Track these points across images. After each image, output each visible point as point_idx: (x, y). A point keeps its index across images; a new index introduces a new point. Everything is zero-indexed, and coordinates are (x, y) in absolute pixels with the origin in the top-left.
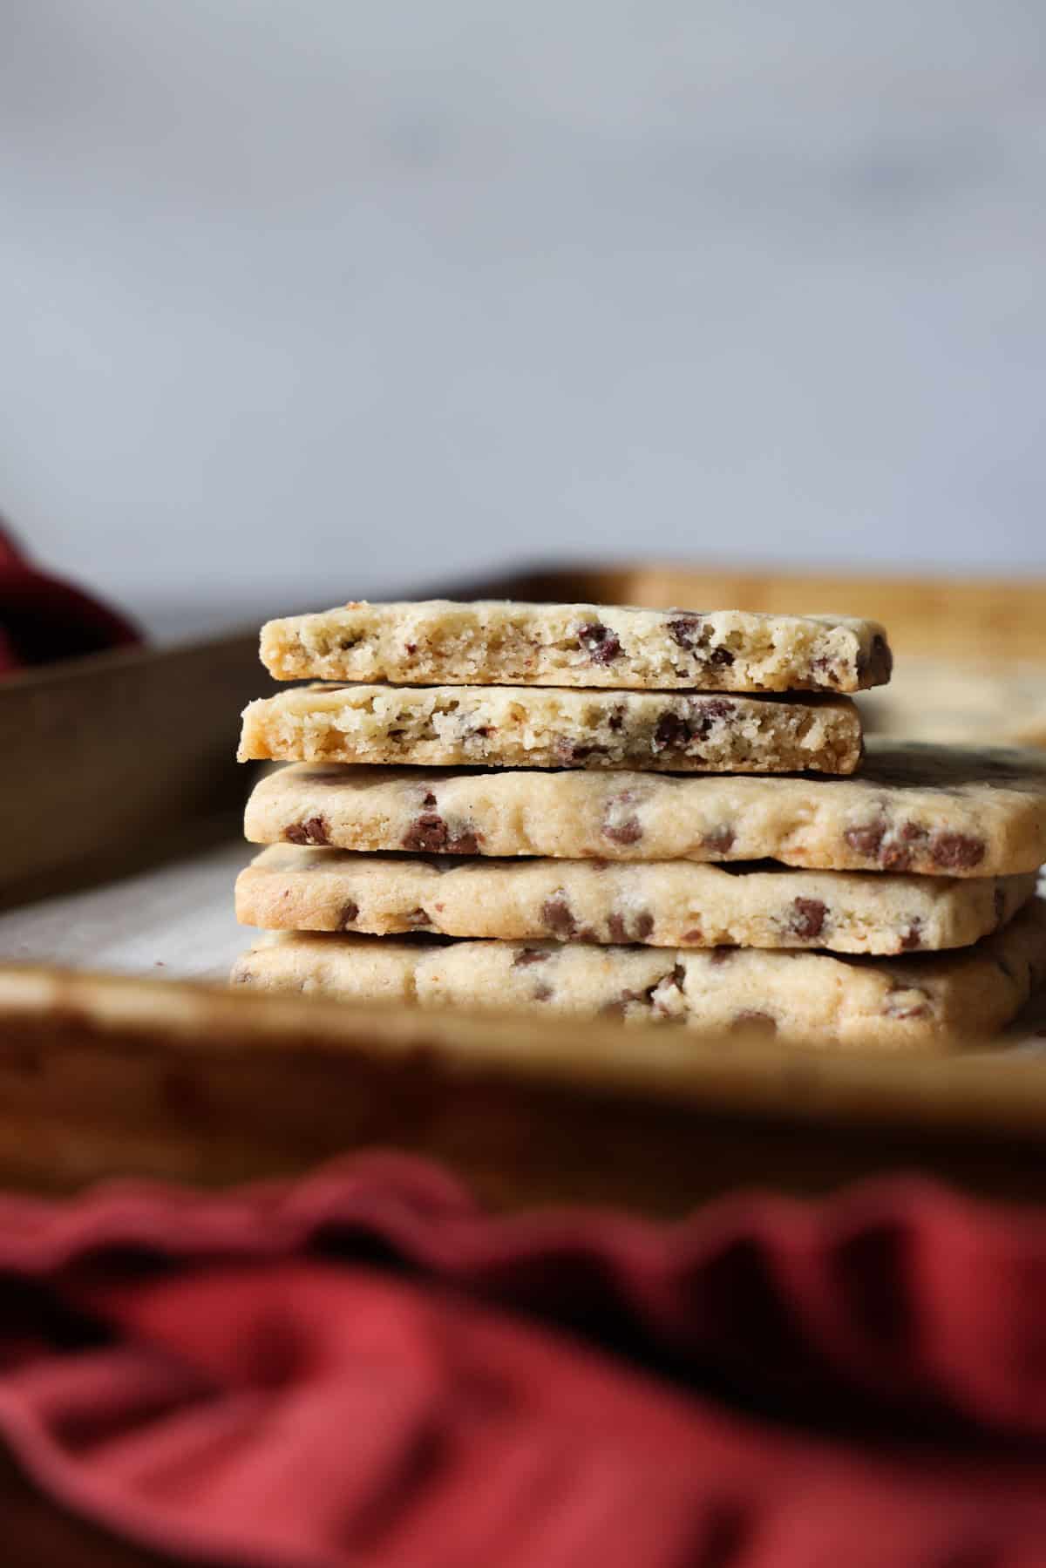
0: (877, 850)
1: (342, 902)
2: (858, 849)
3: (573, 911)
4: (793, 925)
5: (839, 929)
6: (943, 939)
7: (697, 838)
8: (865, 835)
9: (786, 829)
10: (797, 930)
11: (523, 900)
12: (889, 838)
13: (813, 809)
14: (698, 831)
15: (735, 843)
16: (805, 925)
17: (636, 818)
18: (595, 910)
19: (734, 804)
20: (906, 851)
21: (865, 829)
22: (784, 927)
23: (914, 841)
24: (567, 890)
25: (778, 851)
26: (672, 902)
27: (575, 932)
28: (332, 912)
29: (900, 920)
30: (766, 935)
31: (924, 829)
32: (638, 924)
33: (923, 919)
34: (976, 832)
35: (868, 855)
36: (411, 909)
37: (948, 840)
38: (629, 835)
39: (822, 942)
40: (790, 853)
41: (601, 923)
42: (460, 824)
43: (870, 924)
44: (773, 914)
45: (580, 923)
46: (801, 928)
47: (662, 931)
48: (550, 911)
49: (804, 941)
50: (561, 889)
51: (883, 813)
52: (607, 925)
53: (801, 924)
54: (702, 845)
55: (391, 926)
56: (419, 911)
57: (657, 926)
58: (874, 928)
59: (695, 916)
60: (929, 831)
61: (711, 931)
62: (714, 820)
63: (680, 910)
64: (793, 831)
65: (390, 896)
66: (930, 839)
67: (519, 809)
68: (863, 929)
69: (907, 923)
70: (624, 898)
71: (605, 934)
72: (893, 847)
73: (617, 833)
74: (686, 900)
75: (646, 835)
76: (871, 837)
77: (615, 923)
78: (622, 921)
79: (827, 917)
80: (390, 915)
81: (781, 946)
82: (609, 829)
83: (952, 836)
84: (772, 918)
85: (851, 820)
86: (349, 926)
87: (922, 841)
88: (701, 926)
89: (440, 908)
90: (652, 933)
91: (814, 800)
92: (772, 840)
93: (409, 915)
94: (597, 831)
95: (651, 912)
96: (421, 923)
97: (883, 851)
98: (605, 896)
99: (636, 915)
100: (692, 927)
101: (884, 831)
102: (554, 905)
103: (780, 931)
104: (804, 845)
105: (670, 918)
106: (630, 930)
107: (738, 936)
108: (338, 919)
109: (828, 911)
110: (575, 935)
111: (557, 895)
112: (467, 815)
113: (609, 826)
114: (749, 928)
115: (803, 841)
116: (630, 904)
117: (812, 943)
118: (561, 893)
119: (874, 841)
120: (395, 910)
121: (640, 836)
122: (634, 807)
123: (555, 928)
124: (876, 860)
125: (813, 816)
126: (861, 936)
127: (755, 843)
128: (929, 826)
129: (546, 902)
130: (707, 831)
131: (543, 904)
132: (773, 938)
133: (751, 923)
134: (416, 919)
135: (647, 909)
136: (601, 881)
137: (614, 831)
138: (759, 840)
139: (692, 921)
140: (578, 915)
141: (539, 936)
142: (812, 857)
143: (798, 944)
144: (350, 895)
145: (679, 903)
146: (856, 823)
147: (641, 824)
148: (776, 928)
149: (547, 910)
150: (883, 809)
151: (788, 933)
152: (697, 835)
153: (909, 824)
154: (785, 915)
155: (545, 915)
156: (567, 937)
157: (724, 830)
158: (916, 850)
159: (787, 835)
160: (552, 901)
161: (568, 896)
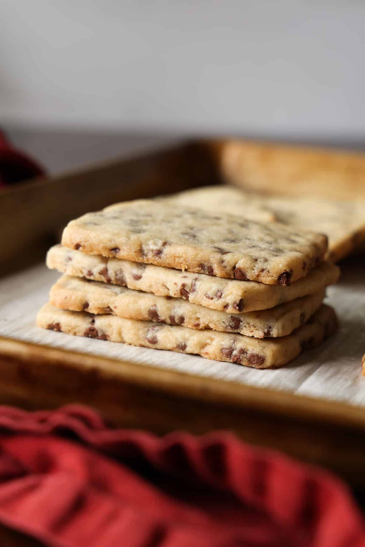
0: (231, 356)
1: (83, 303)
2: (225, 355)
3: (158, 313)
4: (230, 325)
5: (245, 328)
6: (278, 334)
7: (175, 346)
8: (227, 351)
9: (203, 346)
10: (231, 327)
11: (142, 308)
12: (235, 353)
13: (212, 340)
14: (175, 343)
15: (187, 348)
16: (234, 325)
17: (156, 336)
18: (165, 314)
19: (187, 335)
20: (240, 358)
21: (228, 349)
22: (227, 325)
23: (242, 355)
24: (157, 306)
25: (200, 353)
26: (191, 313)
27: (159, 320)
28: (80, 305)
29: (265, 327)
30: (221, 327)
31: (246, 351)
32: (179, 319)
33: (272, 327)
34: (262, 354)
35: (228, 357)
36: (106, 306)
37: (253, 356)
38: (154, 341)
39: (239, 331)
40: (204, 353)
41: (167, 318)
42: (102, 331)
43: (255, 327)
44: (224, 320)
45: (161, 317)
46: (232, 326)
47: (187, 322)
48: (151, 312)
49: (233, 330)
50: (155, 305)
51: (233, 344)
52: (169, 319)
53: (232, 325)
54: (176, 347)
55: (99, 311)
56: (109, 307)
57: (185, 321)
58: (256, 328)
59: (198, 319)
60: (247, 352)
61: (203, 324)
62: (180, 340)
63: (193, 316)
64: (205, 346)
65: (100, 302)
66: (247, 355)
67: (120, 328)
68: (252, 328)
69: (267, 328)
70: (176, 310)
71: (169, 321)
72: (235, 356)
73: (150, 340)
74: (196, 313)
75: (159, 342)
76: (229, 352)
77: (172, 318)
78: (174, 318)
79: (241, 323)
80: (99, 308)
81: (226, 331)
82: (147, 339)
83: (254, 354)
84: (223, 322)
85: (223, 345)
86: (86, 310)
87: (245, 355)
88: (200, 322)
89: (115, 307)
90: (184, 323)
91: (213, 336)
92: (198, 349)
93: (106, 308)
94: (144, 339)
95: (184, 316)
96: (109, 311)
97: (232, 357)
98: (169, 309)
99: (179, 316)
100: (197, 322)
101: (233, 350)
102: (152, 311)
103: (225, 326)
104: (208, 352)
105: (190, 318)
106: (177, 321)
107: (211, 326)
108: (82, 307)
109: (242, 322)
110: (159, 321)
111: (154, 307)
112: (104, 329)
113: (148, 338)
114: (215, 324)
115: (208, 350)
116: (177, 313)
117: (236, 331)
118: (155, 307)
119: (230, 353)
120: (101, 307)
121: (157, 342)
122: (156, 332)
123: (152, 318)
124: (230, 359)
125: (212, 342)
126: (251, 331)
127: (193, 349)
128: (248, 350)
129: (150, 309)
130: (178, 343)
131: (149, 310)
132: (223, 328)
133: (216, 323)
134: (108, 310)
135: (183, 315)
136: (169, 304)
137: (148, 339)
138: (194, 348)
139: (197, 320)
140: (160, 315)
141: (147, 320)
142: (211, 356)
143: (231, 331)
144: (86, 299)
145: (193, 314)
146: (225, 347)
147: (158, 339)
148: (224, 325)
149: (150, 312)
150: (234, 343)
151: (228, 327)
152: (175, 344)
153: (241, 349)
154: (227, 321)
155: (149, 313)
156: (156, 321)
157: (183, 344)
158: (242, 358)
159: (203, 347)
160: (152, 309)
161: (157, 308)
